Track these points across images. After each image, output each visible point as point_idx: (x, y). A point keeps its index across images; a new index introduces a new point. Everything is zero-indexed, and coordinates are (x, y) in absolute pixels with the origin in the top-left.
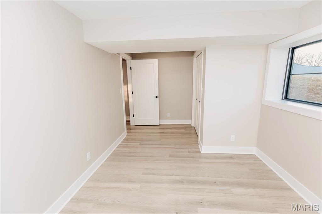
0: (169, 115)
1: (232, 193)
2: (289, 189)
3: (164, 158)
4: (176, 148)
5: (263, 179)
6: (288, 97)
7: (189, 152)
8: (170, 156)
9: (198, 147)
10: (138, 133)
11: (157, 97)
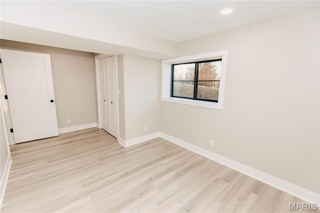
0: (69, 121)
1: (164, 164)
2: (185, 149)
3: (94, 164)
4: (100, 152)
5: (172, 149)
6: (174, 95)
7: (115, 151)
8: (99, 160)
9: (119, 144)
10: (32, 151)
11: (52, 101)
